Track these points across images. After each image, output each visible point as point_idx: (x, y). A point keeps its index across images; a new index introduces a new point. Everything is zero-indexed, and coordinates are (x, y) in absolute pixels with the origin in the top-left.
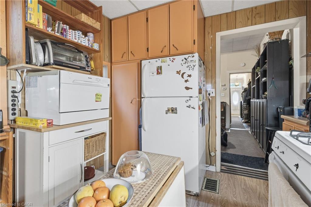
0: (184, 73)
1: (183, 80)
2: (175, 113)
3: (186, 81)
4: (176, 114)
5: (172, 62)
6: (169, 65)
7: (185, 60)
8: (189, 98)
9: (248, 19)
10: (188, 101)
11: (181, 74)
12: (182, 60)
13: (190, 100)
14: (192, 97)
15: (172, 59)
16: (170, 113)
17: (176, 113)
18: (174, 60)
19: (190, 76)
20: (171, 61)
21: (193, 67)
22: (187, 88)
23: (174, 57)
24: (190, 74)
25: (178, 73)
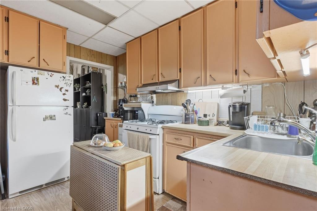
0: (62, 88)
1: (62, 93)
2: (53, 119)
3: (64, 94)
4: (55, 121)
5: (51, 77)
6: (47, 79)
7: (63, 78)
8: (66, 107)
9: (88, 56)
10: (65, 109)
11: (59, 88)
12: (61, 77)
13: (67, 108)
14: (68, 107)
15: (50, 74)
16: (48, 120)
17: (55, 119)
18: (52, 75)
19: (67, 91)
20: (50, 75)
21: (70, 84)
22: (65, 100)
23: (53, 73)
24: (67, 89)
25: (57, 87)
